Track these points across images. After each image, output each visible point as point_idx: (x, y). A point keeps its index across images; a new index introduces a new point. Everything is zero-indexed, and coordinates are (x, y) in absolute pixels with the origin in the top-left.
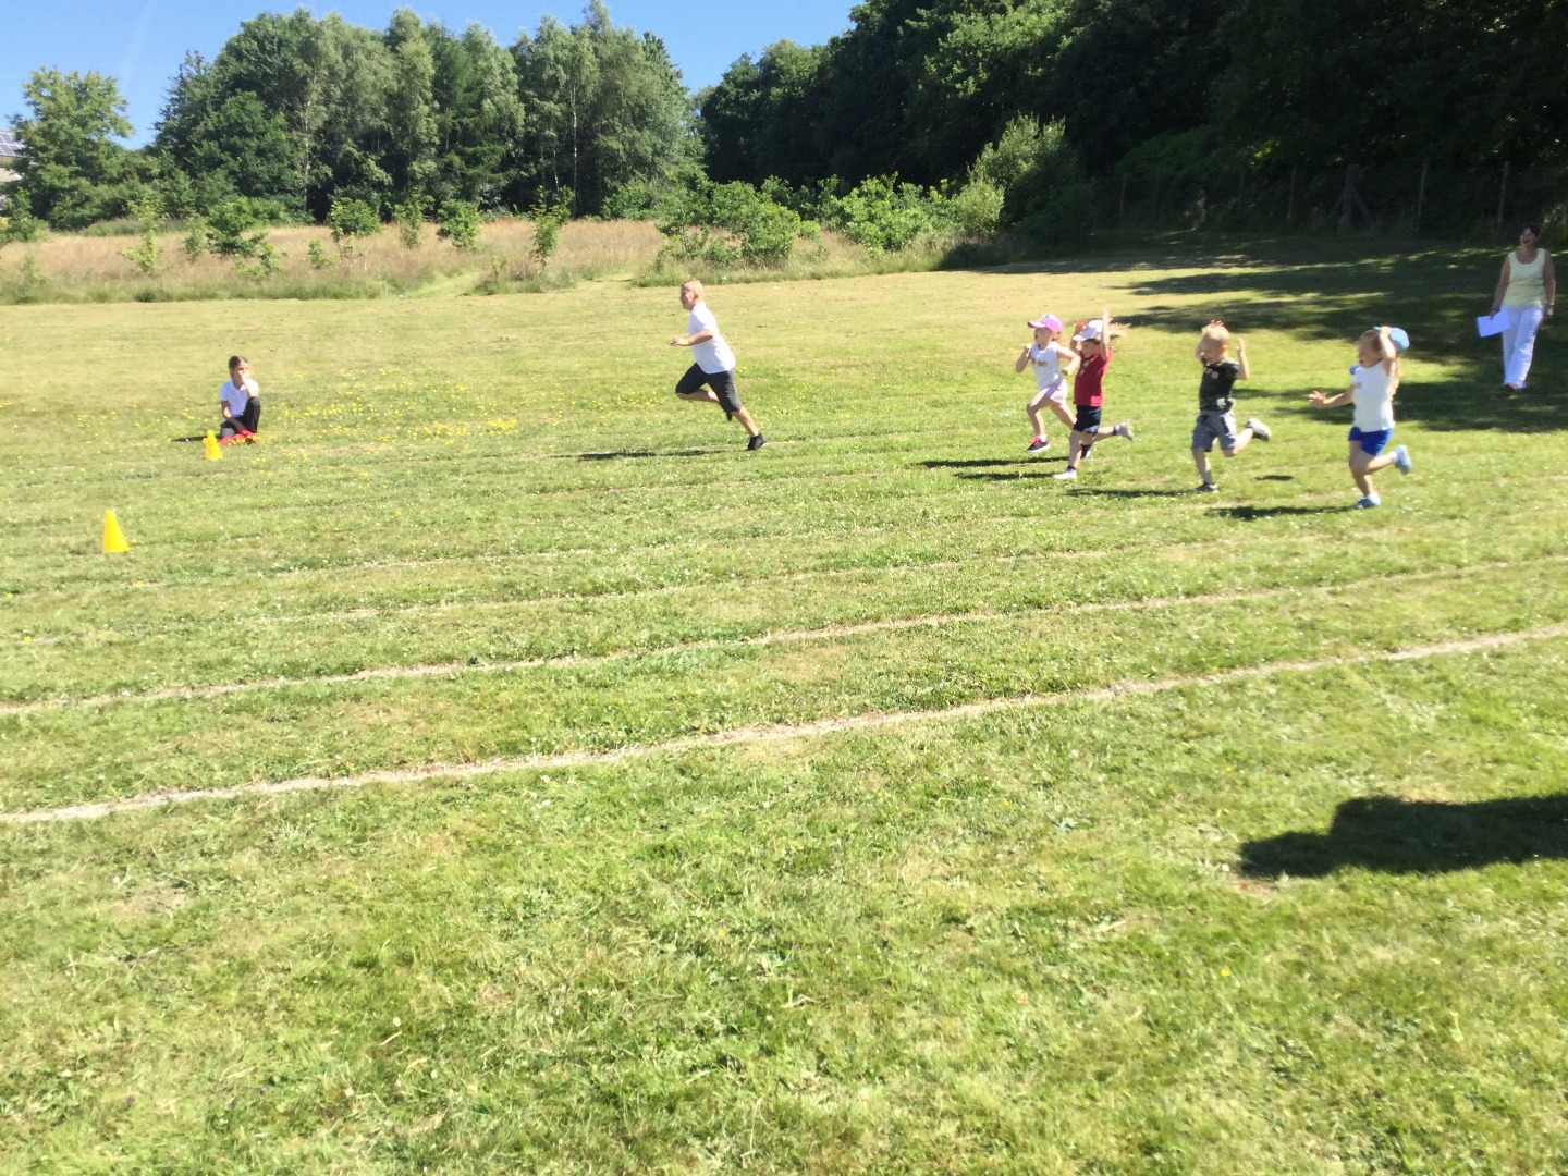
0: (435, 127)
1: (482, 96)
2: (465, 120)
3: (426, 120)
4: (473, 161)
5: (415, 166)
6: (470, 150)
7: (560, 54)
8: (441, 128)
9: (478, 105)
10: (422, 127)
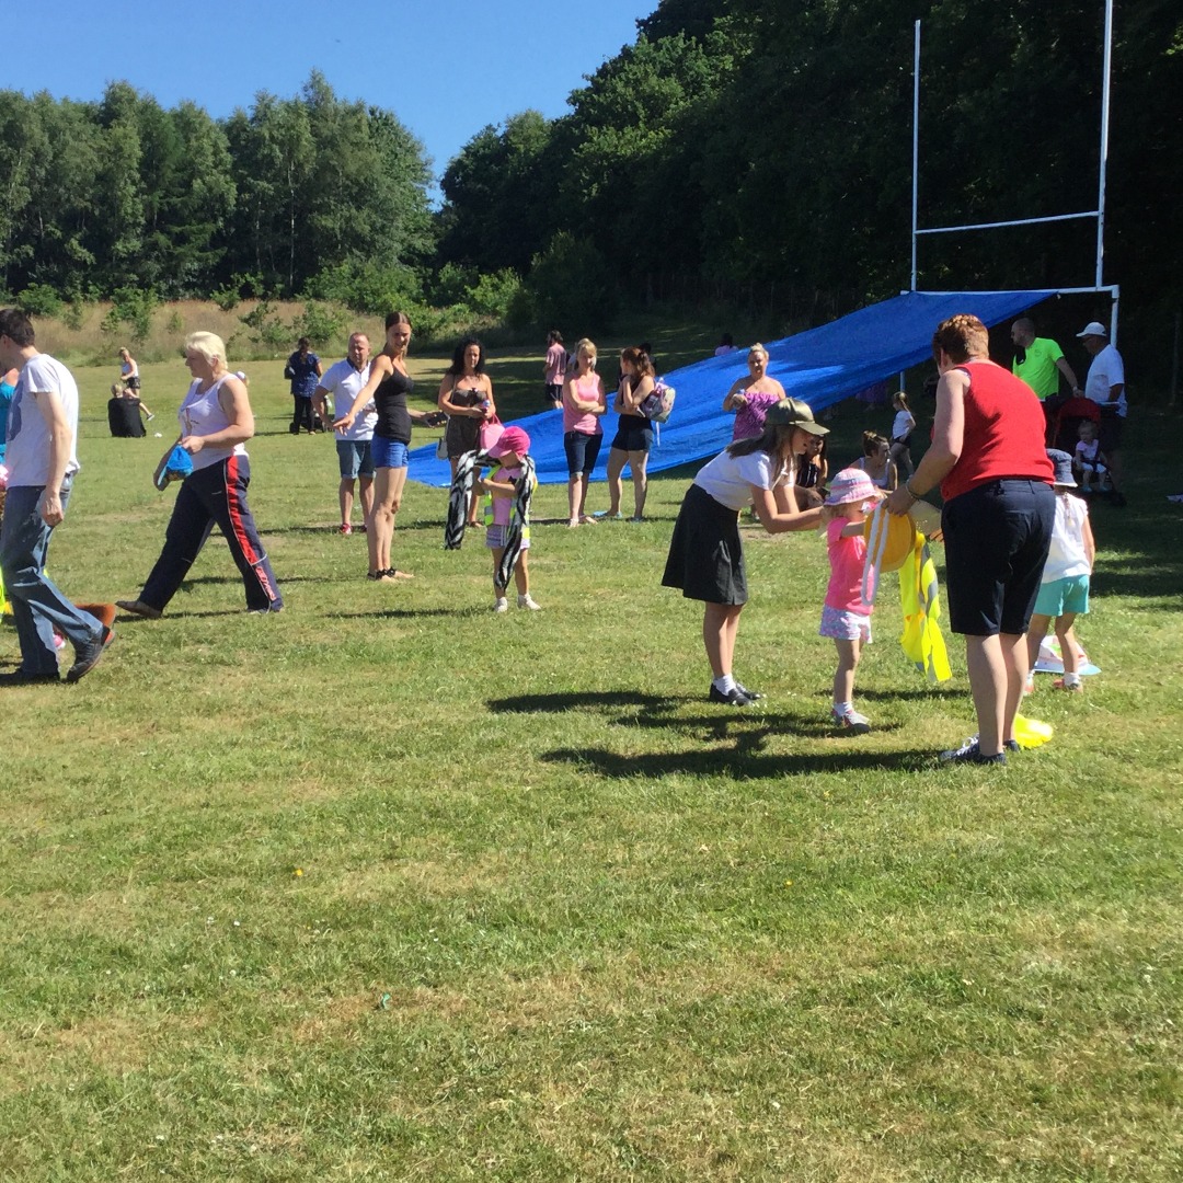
0: (141, 207)
1: (192, 176)
2: (174, 200)
3: (132, 202)
4: (181, 239)
5: (119, 246)
6: (177, 229)
7: (275, 133)
8: (148, 207)
9: (188, 185)
10: (128, 207)
